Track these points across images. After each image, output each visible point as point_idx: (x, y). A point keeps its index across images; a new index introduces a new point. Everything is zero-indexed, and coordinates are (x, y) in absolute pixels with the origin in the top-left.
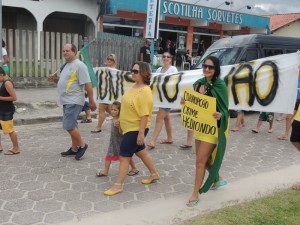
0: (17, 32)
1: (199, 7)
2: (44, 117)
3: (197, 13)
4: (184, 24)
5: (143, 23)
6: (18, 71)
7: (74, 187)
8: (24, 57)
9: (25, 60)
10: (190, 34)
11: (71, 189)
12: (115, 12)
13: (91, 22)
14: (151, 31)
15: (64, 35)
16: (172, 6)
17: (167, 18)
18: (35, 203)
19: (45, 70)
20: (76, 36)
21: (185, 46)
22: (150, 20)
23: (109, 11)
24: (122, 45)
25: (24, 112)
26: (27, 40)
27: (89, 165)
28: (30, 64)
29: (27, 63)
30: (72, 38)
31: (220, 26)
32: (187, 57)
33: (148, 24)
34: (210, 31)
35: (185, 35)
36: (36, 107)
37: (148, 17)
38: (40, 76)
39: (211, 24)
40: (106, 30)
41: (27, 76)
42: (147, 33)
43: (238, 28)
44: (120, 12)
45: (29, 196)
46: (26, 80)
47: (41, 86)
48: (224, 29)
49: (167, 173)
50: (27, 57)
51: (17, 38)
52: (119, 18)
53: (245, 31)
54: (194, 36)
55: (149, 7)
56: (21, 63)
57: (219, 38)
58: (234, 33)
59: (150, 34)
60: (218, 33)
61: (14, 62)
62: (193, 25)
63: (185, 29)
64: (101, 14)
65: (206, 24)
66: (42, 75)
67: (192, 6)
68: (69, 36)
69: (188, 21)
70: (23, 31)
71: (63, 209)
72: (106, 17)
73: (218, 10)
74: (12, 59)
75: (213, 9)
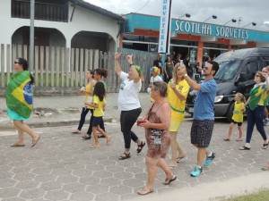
0: (47, 48)
1: (208, 24)
2: (66, 120)
3: (206, 31)
4: (194, 40)
5: (156, 40)
6: (48, 81)
7: (81, 180)
8: (53, 70)
9: (53, 72)
10: (201, 49)
11: (78, 182)
12: (133, 31)
13: (112, 39)
14: (163, 46)
15: (87, 51)
16: (183, 24)
17: (179, 35)
18: (46, 192)
19: (70, 80)
20: (97, 52)
21: (196, 59)
22: (163, 37)
23: (127, 30)
25: (50, 116)
26: (56, 55)
27: (97, 162)
28: (58, 75)
29: (55, 75)
30: (94, 53)
31: (228, 41)
32: (197, 69)
33: (160, 40)
35: (196, 50)
36: (60, 112)
37: (161, 34)
38: (65, 86)
39: (219, 39)
40: (125, 46)
41: (55, 86)
42: (159, 49)
43: (244, 43)
44: (137, 31)
45: (43, 187)
46: (53, 89)
47: (66, 94)
48: (232, 43)
50: (55, 70)
52: (137, 36)
53: (251, 44)
54: (204, 51)
55: (161, 26)
56: (50, 74)
59: (162, 49)
60: (227, 47)
61: (45, 74)
62: (203, 40)
63: (194, 44)
64: (120, 32)
65: (214, 40)
66: (68, 85)
67: (201, 24)
68: (91, 51)
69: (199, 37)
70: (53, 47)
71: (68, 198)
72: (125, 35)
73: (225, 27)
74: (43, 71)
75: (221, 26)
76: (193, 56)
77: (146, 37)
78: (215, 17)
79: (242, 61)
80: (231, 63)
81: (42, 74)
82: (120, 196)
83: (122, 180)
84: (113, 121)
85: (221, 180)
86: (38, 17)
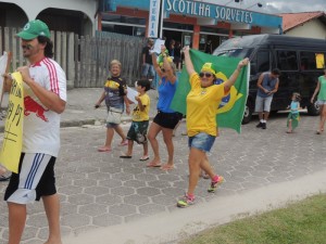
0: (6, 29)
1: (206, 4)
3: (204, 11)
4: (189, 23)
5: (145, 21)
7: (71, 199)
9: (15, 61)
10: (197, 34)
11: (67, 202)
12: (115, 9)
13: (88, 19)
14: (154, 29)
15: (59, 34)
16: (177, 3)
17: (171, 16)
20: (72, 35)
22: (153, 19)
23: (108, 8)
24: (122, 45)
27: (87, 175)
30: (68, 37)
31: (229, 25)
33: (150, 23)
34: (217, 31)
35: (191, 35)
37: (151, 14)
39: (219, 23)
40: (105, 28)
42: (149, 32)
43: (248, 27)
44: (119, 9)
48: (233, 28)
49: (172, 184)
51: (7, 37)
52: (119, 16)
53: (256, 30)
54: (201, 36)
55: (152, 4)
57: (227, 38)
58: (243, 33)
59: (152, 33)
60: (227, 32)
62: (199, 23)
63: (191, 28)
64: (99, 11)
65: (213, 23)
67: (198, 3)
68: (65, 34)
69: (194, 19)
70: (14, 29)
72: (104, 14)
73: (226, 8)
75: (221, 6)
76: (187, 42)
79: (251, 49)
82: (123, 217)
83: (122, 198)
84: (96, 123)
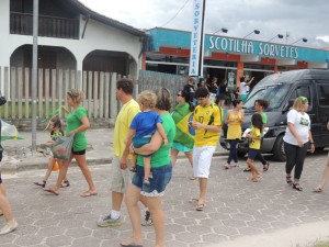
0: (54, 71)
1: (249, 41)
3: (247, 48)
4: (233, 60)
5: (186, 60)
8: (61, 97)
10: (240, 70)
11: (91, 236)
12: (157, 49)
13: (133, 60)
14: (195, 68)
15: (102, 74)
17: (214, 54)
20: (115, 75)
21: (235, 83)
22: (194, 57)
23: (151, 48)
24: (163, 84)
26: (64, 79)
29: (63, 103)
30: (111, 77)
31: (274, 61)
32: (237, 95)
33: (191, 61)
34: (263, 67)
35: (235, 72)
37: (192, 53)
39: (263, 59)
40: (149, 68)
42: (190, 71)
43: (293, 63)
44: (163, 49)
48: (278, 64)
49: (198, 221)
50: (64, 97)
51: (54, 78)
52: (163, 56)
53: (301, 65)
54: (245, 73)
55: (192, 43)
56: (57, 103)
59: (193, 71)
60: (273, 68)
61: (51, 103)
62: (243, 60)
63: (232, 64)
64: (143, 51)
65: (257, 59)
67: (241, 40)
68: (107, 75)
69: (238, 57)
70: (60, 70)
72: (148, 54)
73: (270, 44)
74: (48, 100)
75: (264, 43)
76: (231, 79)
77: (175, 56)
78: (257, 32)
79: (291, 85)
80: (278, 88)
81: (47, 103)
85: (266, 231)
86: (42, 33)
